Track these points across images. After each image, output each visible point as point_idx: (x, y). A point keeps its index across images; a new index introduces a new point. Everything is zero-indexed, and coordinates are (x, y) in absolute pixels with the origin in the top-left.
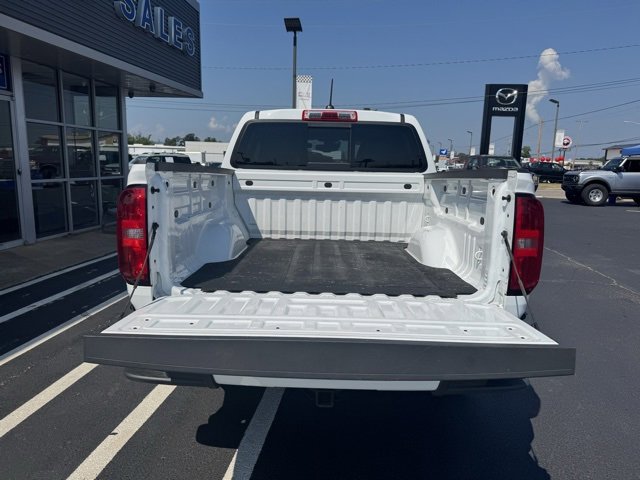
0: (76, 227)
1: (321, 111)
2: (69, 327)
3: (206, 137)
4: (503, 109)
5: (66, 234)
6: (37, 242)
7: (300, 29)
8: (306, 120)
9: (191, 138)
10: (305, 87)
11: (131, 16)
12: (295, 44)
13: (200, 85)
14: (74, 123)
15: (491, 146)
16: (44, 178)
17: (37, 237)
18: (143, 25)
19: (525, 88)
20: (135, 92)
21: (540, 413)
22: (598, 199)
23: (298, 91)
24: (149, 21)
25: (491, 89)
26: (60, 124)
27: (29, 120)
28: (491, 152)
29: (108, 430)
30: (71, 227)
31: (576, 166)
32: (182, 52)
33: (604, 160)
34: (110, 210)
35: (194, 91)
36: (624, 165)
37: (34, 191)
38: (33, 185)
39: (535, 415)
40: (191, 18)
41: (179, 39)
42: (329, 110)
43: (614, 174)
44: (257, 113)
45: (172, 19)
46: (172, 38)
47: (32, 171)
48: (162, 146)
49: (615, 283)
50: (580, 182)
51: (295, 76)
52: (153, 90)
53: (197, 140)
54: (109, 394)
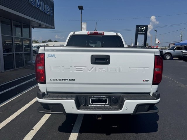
0: (17, 67)
1: (93, 32)
2: (16, 97)
3: (54, 41)
4: (141, 33)
5: (14, 69)
6: (5, 72)
7: (83, 9)
8: (89, 34)
9: (50, 41)
10: (84, 26)
11: (34, 4)
12: (81, 13)
13: (54, 25)
14: (16, 36)
15: (138, 43)
16: (7, 52)
17: (5, 70)
18: (37, 7)
19: (147, 26)
20: (34, 27)
21: (159, 120)
22: (168, 58)
23: (82, 27)
24: (39, 6)
25: (138, 27)
26: (12, 36)
27: (2, 35)
28: (138, 45)
29: (31, 128)
30: (15, 67)
31: (161, 49)
32: (49, 15)
33: (169, 47)
34: (27, 62)
35: (52, 27)
36: (176, 48)
37: (4, 56)
38: (4, 54)
39: (158, 120)
40: (51, 5)
41: (48, 11)
42: (95, 32)
43: (173, 51)
44: (74, 32)
45: (46, 5)
46: (46, 11)
47: (3, 50)
48: (41, 43)
49: (176, 82)
50: (163, 53)
51: (81, 23)
52: (40, 26)
53: (52, 41)
54: (30, 117)
